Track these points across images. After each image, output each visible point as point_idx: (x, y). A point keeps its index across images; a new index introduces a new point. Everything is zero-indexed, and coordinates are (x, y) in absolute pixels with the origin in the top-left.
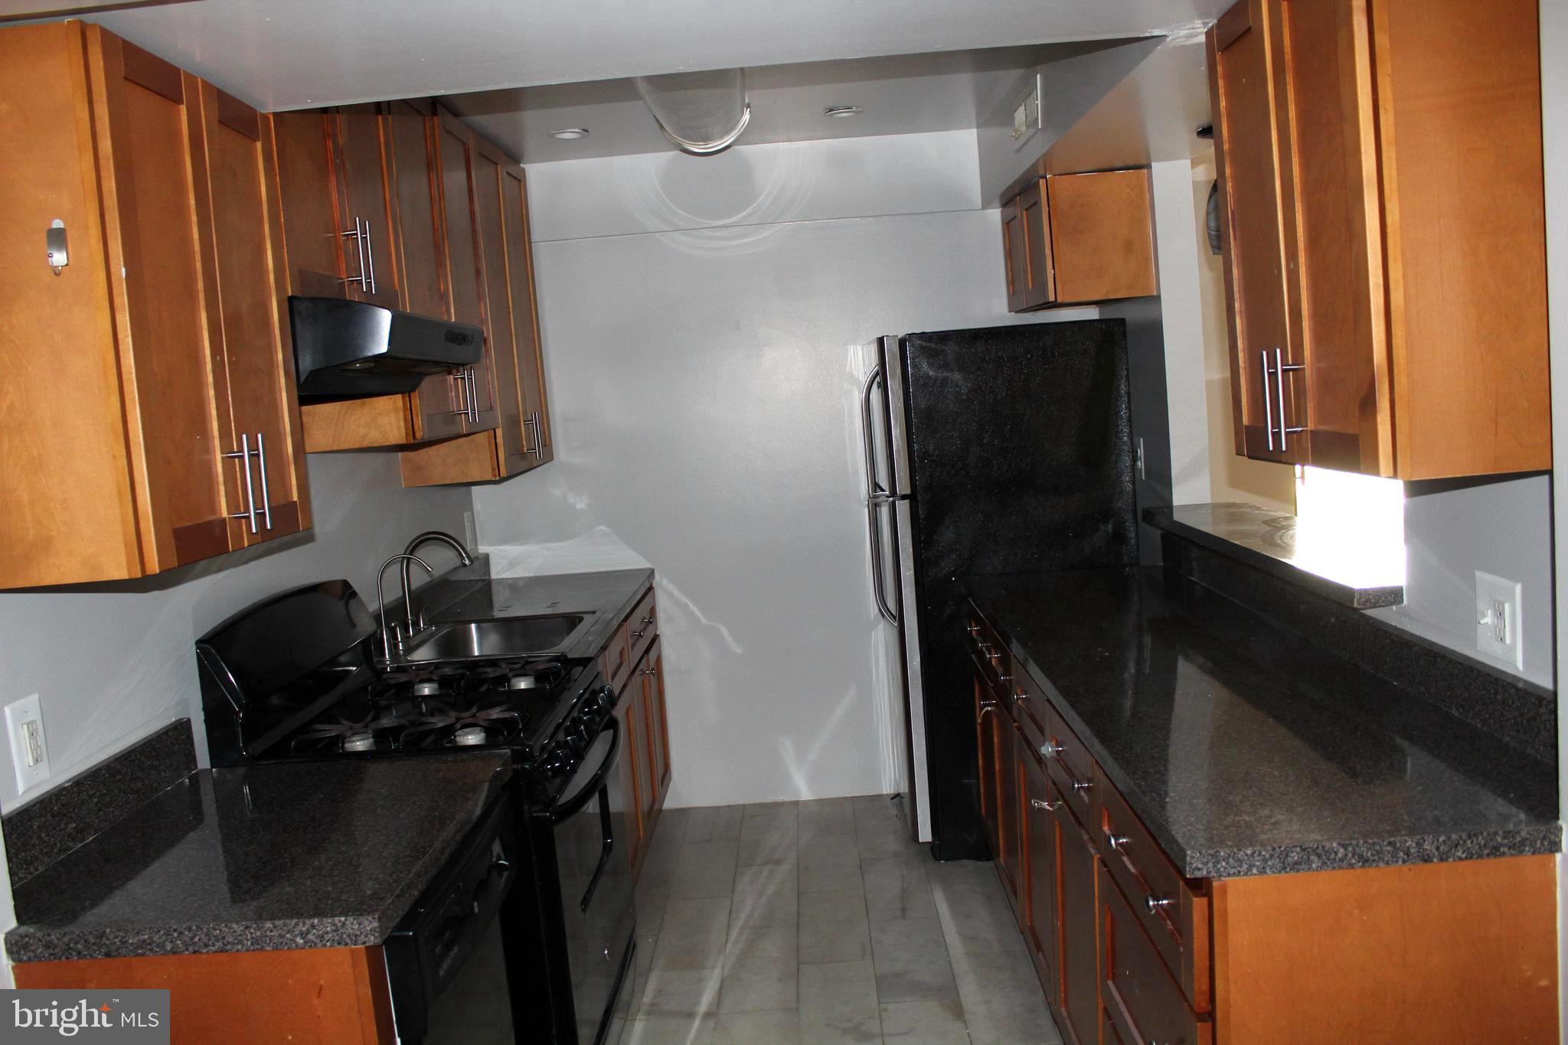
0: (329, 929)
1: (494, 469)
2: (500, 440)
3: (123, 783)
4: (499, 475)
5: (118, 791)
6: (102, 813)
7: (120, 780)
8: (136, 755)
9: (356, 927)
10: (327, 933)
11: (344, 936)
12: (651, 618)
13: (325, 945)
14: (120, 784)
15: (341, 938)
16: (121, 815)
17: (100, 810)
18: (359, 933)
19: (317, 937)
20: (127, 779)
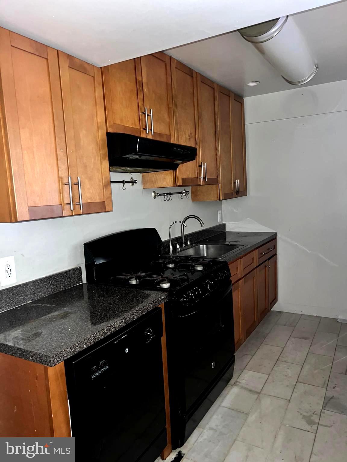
0: (38, 357)
1: (218, 197)
2: (221, 188)
3: (47, 286)
4: (219, 199)
5: (44, 288)
6: (36, 294)
7: (46, 285)
8: (54, 277)
9: (45, 358)
10: (38, 358)
11: (42, 361)
12: (275, 247)
13: (37, 362)
14: (45, 286)
15: (41, 361)
16: (45, 295)
17: (35, 293)
18: (46, 361)
19: (35, 358)
20: (49, 284)
